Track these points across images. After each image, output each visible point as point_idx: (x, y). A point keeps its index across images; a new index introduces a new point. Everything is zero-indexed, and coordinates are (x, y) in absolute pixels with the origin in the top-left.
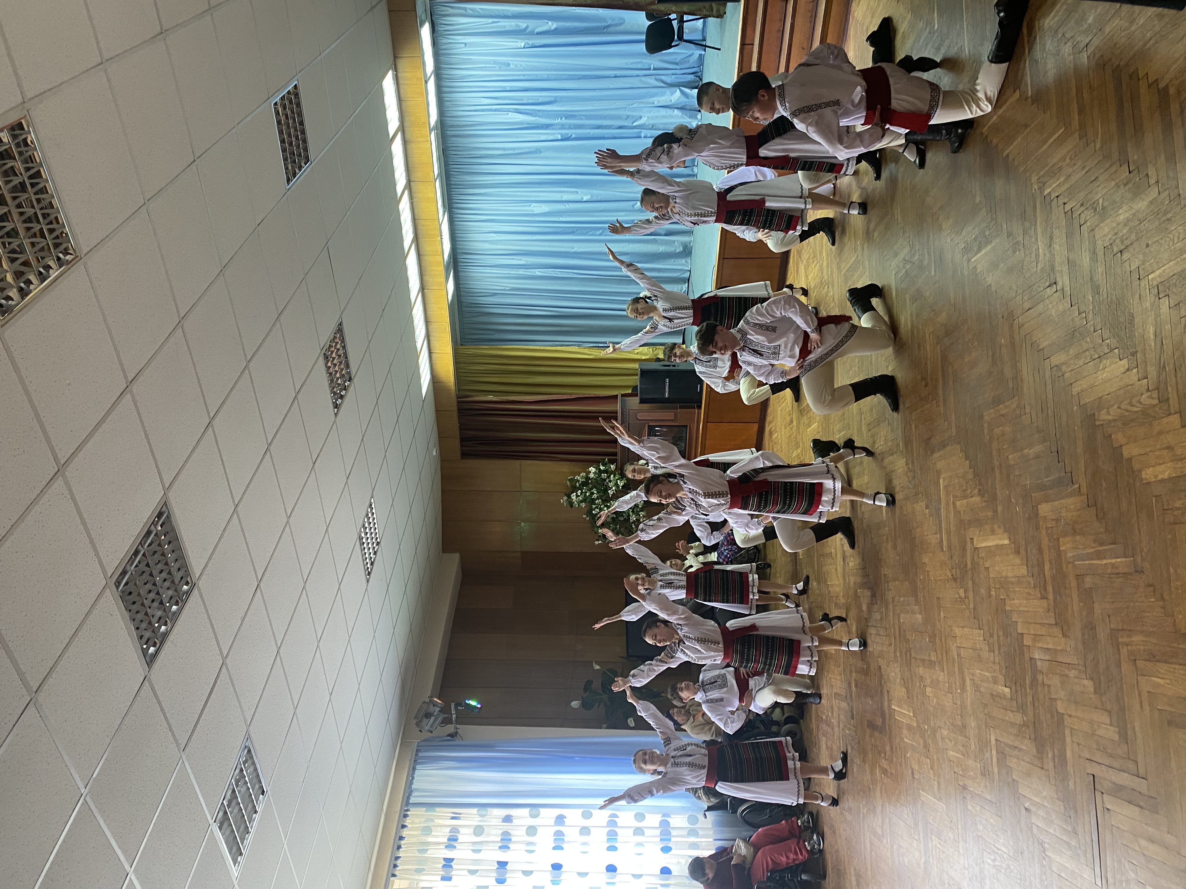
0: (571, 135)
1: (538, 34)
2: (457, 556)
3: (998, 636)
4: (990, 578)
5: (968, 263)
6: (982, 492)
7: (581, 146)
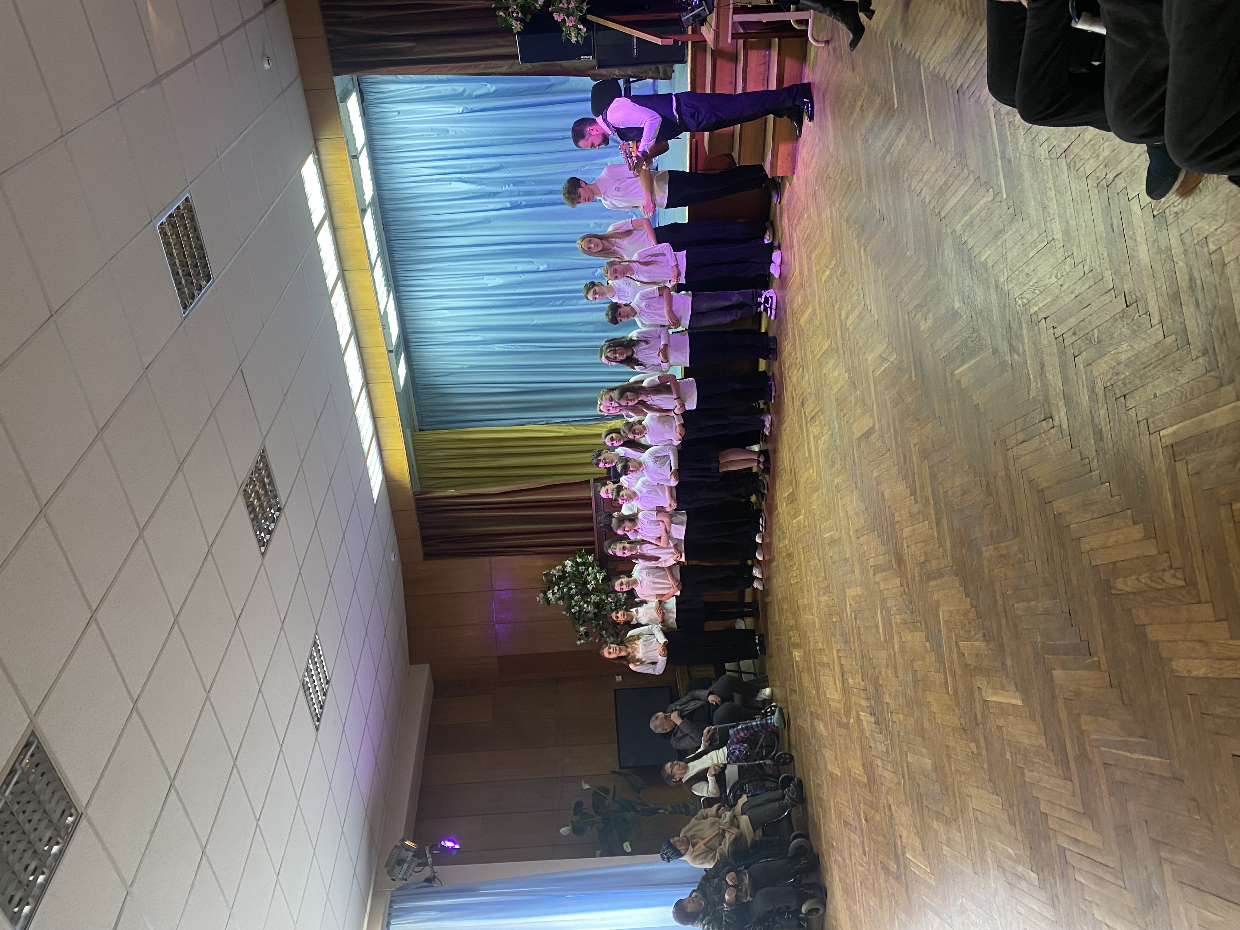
0: (521, 202)
1: (477, 97)
2: (427, 666)
3: (1018, 808)
4: (1004, 739)
5: (952, 374)
6: (987, 638)
7: (532, 213)
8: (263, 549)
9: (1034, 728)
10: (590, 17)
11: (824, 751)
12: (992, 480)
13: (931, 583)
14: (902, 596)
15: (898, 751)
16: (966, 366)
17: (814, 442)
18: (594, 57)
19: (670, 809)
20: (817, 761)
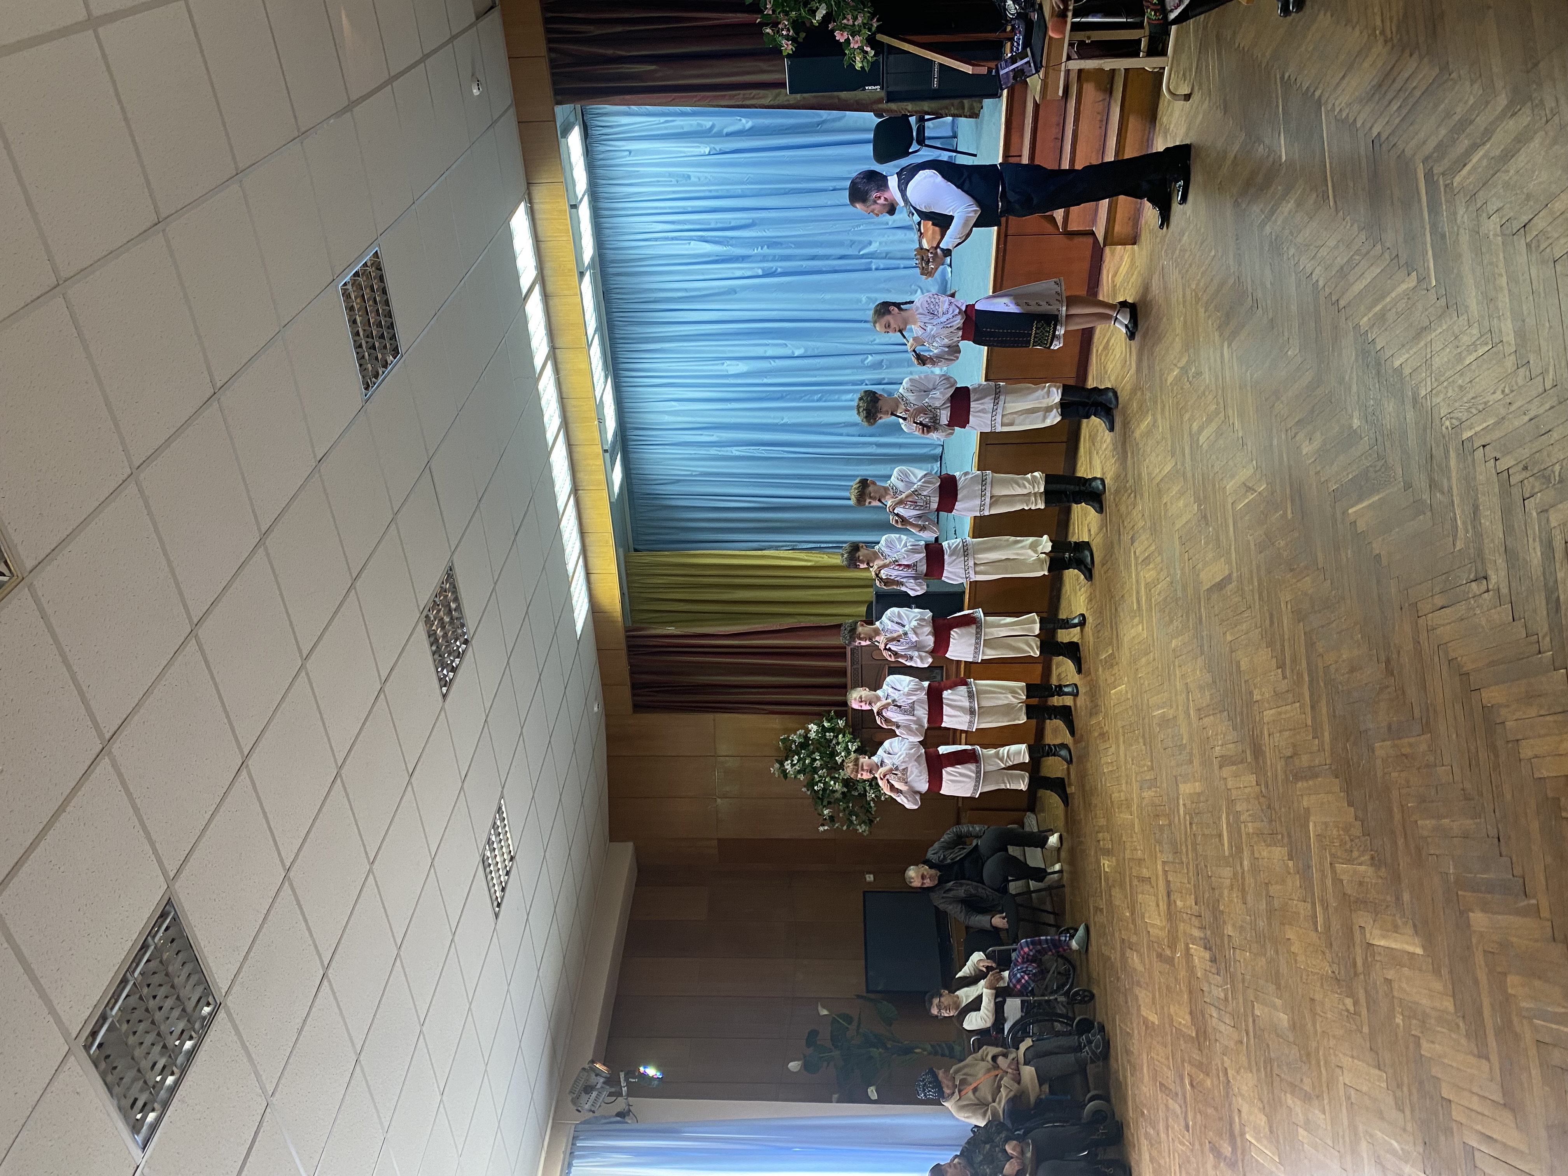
0: (776, 269)
1: (728, 135)
2: (630, 845)
3: (1410, 1090)
4: (1393, 997)
5: (1344, 513)
6: (1376, 862)
7: (789, 283)
8: (444, 689)
9: (1438, 986)
10: (880, 37)
11: (1137, 990)
12: (1395, 656)
13: (1299, 785)
14: (1257, 798)
15: (1241, 1000)
16: (1365, 504)
17: (1146, 592)
18: (882, 88)
19: (929, 1048)
20: (1126, 1003)
